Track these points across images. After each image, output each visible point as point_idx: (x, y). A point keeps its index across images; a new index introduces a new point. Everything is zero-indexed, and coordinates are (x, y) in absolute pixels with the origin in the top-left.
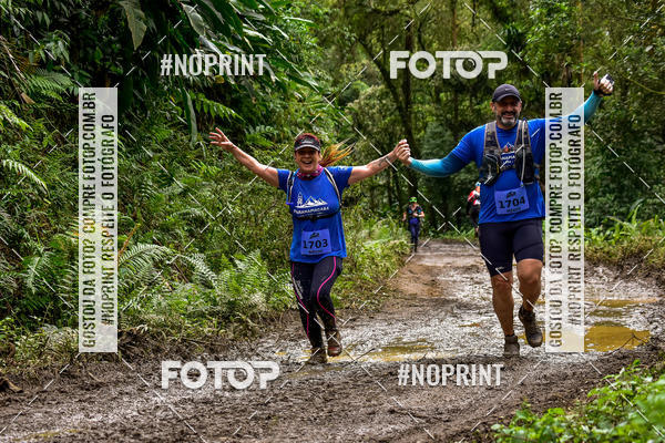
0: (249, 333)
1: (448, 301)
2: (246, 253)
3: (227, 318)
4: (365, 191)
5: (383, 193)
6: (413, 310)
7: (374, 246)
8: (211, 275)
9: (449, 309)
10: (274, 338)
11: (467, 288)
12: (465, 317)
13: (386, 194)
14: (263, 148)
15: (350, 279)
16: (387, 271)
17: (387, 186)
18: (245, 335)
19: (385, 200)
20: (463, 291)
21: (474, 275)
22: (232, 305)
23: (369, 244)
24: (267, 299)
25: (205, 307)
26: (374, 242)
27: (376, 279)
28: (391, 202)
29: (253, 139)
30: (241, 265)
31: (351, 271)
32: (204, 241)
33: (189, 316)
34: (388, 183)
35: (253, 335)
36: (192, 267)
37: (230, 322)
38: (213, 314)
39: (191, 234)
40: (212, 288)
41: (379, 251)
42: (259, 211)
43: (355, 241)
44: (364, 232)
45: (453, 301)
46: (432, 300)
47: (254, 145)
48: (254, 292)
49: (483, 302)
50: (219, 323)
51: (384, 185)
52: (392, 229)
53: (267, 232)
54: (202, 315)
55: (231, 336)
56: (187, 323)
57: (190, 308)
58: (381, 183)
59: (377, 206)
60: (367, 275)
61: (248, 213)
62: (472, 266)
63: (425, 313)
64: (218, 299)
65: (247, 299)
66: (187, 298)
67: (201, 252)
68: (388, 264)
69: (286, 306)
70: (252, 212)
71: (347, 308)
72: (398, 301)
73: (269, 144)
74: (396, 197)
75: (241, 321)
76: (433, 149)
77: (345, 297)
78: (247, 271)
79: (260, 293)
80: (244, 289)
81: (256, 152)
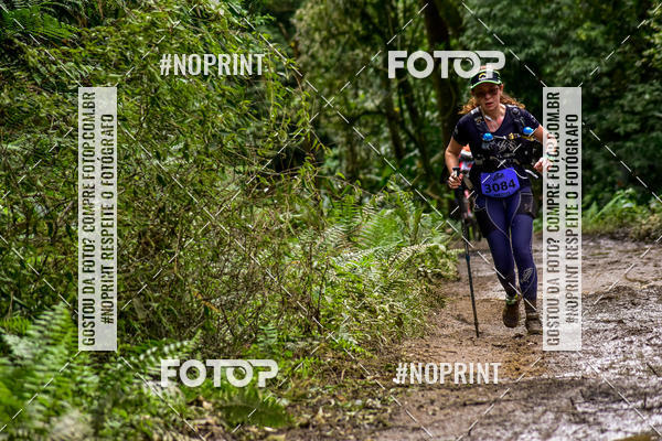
1: (561, 385)
2: (32, 315)
4: (330, 130)
5: (376, 132)
6: (472, 414)
7: (362, 263)
9: (564, 402)
11: (610, 346)
12: (610, 421)
13: (386, 133)
14: (50, 42)
15: (306, 353)
16: (399, 323)
17: (385, 112)
19: (385, 149)
20: (598, 355)
21: (626, 314)
23: (351, 260)
24: (97, 427)
26: (361, 254)
27: (373, 346)
28: (399, 152)
30: (20, 348)
31: (307, 330)
34: (388, 103)
41: (375, 274)
42: (58, 206)
43: (309, 256)
44: (333, 233)
45: (573, 383)
46: (518, 386)
47: (25, 37)
48: (58, 411)
49: (654, 380)
51: (378, 112)
52: (404, 217)
58: (370, 105)
59: (365, 165)
60: (348, 339)
61: (29, 212)
62: (618, 289)
63: (503, 421)
68: (400, 306)
70: (39, 209)
71: (305, 426)
72: (431, 395)
73: (65, 31)
74: (411, 138)
76: (491, 6)
77: (297, 399)
78: (37, 360)
79: (75, 413)
80: (34, 407)
81: (33, 55)
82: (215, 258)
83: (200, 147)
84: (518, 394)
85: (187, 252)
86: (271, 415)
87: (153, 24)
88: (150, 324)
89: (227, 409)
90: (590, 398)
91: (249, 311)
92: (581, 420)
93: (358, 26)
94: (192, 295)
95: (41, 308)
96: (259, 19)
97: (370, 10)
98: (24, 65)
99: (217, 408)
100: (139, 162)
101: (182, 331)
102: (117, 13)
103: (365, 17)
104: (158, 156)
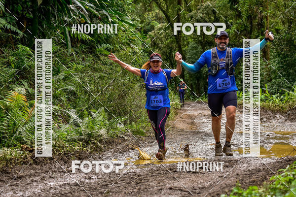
0: (98, 150)
1: (200, 132)
3: (88, 142)
6: (182, 137)
8: (79, 120)
9: (200, 136)
10: (111, 152)
12: (208, 140)
14: (106, 55)
18: (96, 151)
20: (207, 127)
22: (90, 135)
24: (108, 132)
25: (76, 137)
29: (100, 51)
30: (94, 115)
32: (75, 103)
33: (68, 141)
35: (100, 150)
36: (70, 116)
37: (89, 144)
38: (80, 140)
39: (69, 99)
40: (79, 127)
45: (202, 132)
46: (191, 132)
47: (101, 54)
48: (101, 129)
50: (83, 145)
53: (108, 98)
54: (75, 141)
55: (89, 151)
56: (67, 145)
57: (68, 137)
61: (98, 89)
63: (188, 139)
64: (82, 132)
65: (97, 132)
66: (67, 132)
67: (74, 108)
69: (117, 135)
70: (100, 88)
71: (149, 136)
72: (174, 132)
74: (173, 80)
75: (94, 143)
76: (192, 55)
77: (148, 131)
78: (97, 118)
79: (104, 129)
80: (96, 127)
81: (102, 58)
82: (133, 101)
83: (132, 78)
84: (191, 134)
85: (128, 99)
86: (142, 134)
87: (126, 53)
88: (119, 113)
89: (133, 132)
90: (205, 136)
91: (139, 112)
92: (203, 140)
93: (165, 57)
94: (128, 108)
95: (98, 108)
96: (146, 54)
97: (168, 54)
98: (100, 60)
99: (131, 131)
100: (120, 80)
101: (125, 114)
102: (118, 51)
103: (166, 55)
104: (124, 80)
